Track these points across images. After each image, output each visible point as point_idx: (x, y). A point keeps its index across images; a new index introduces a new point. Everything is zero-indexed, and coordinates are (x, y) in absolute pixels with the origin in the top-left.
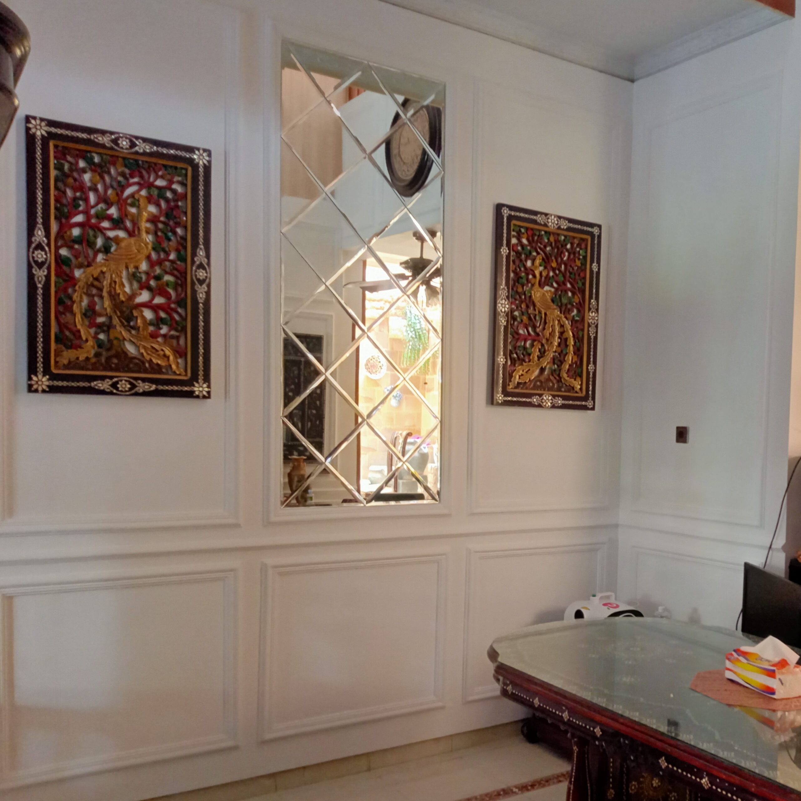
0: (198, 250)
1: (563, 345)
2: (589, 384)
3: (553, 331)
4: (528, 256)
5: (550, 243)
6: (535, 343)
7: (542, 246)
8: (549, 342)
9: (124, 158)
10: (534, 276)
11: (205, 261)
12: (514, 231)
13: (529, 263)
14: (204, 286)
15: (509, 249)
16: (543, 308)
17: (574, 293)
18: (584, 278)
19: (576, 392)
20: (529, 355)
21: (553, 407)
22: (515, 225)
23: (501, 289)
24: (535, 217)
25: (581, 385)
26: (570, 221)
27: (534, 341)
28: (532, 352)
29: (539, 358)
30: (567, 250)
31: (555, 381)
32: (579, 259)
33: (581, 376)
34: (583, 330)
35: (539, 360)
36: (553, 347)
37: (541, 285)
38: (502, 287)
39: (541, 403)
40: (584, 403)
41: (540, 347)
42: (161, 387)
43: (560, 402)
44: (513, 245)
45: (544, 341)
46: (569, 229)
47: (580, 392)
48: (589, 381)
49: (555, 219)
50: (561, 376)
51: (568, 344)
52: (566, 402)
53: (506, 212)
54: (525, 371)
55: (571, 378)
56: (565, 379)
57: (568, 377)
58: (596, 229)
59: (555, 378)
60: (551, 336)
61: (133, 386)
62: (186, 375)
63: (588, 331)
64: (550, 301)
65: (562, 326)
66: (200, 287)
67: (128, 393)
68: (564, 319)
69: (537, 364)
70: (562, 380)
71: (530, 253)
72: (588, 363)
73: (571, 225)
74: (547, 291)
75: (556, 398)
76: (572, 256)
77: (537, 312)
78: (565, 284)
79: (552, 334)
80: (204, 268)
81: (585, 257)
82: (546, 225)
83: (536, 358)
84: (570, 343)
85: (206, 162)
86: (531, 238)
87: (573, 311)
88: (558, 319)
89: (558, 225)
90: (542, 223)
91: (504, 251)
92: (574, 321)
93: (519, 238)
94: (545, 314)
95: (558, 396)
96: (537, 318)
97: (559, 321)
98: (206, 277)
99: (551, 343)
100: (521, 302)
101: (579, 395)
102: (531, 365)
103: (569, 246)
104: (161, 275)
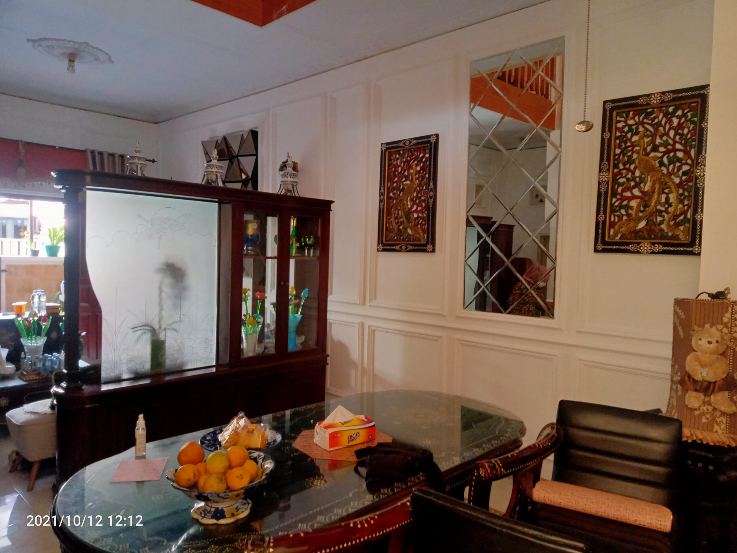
0: (430, 183)
2: (696, 231)
3: (656, 189)
6: (638, 202)
7: (649, 122)
8: (652, 199)
9: (408, 149)
11: (433, 187)
14: (432, 199)
15: (611, 133)
16: (646, 172)
19: (681, 240)
21: (653, 253)
22: (619, 113)
25: (688, 232)
26: (675, 92)
28: (634, 209)
29: (641, 212)
31: (657, 231)
35: (640, 214)
36: (655, 202)
37: (647, 153)
38: (603, 163)
39: (640, 250)
40: (688, 249)
41: (642, 204)
42: (416, 248)
43: (659, 248)
45: (647, 199)
46: (675, 100)
47: (686, 239)
48: (696, 228)
52: (667, 249)
53: (609, 106)
54: (626, 224)
55: (676, 227)
58: (708, 89)
60: (653, 194)
61: (407, 248)
62: (425, 242)
63: (696, 183)
65: (667, 183)
67: (405, 251)
69: (637, 218)
72: (695, 212)
74: (653, 157)
75: (656, 245)
79: (655, 191)
80: (432, 191)
83: (638, 213)
84: (675, 196)
85: (437, 140)
87: (681, 168)
88: (663, 177)
89: (662, 100)
90: (645, 103)
91: (606, 135)
93: (626, 121)
95: (659, 243)
97: (664, 179)
98: (433, 195)
99: (654, 199)
101: (684, 242)
104: (420, 197)
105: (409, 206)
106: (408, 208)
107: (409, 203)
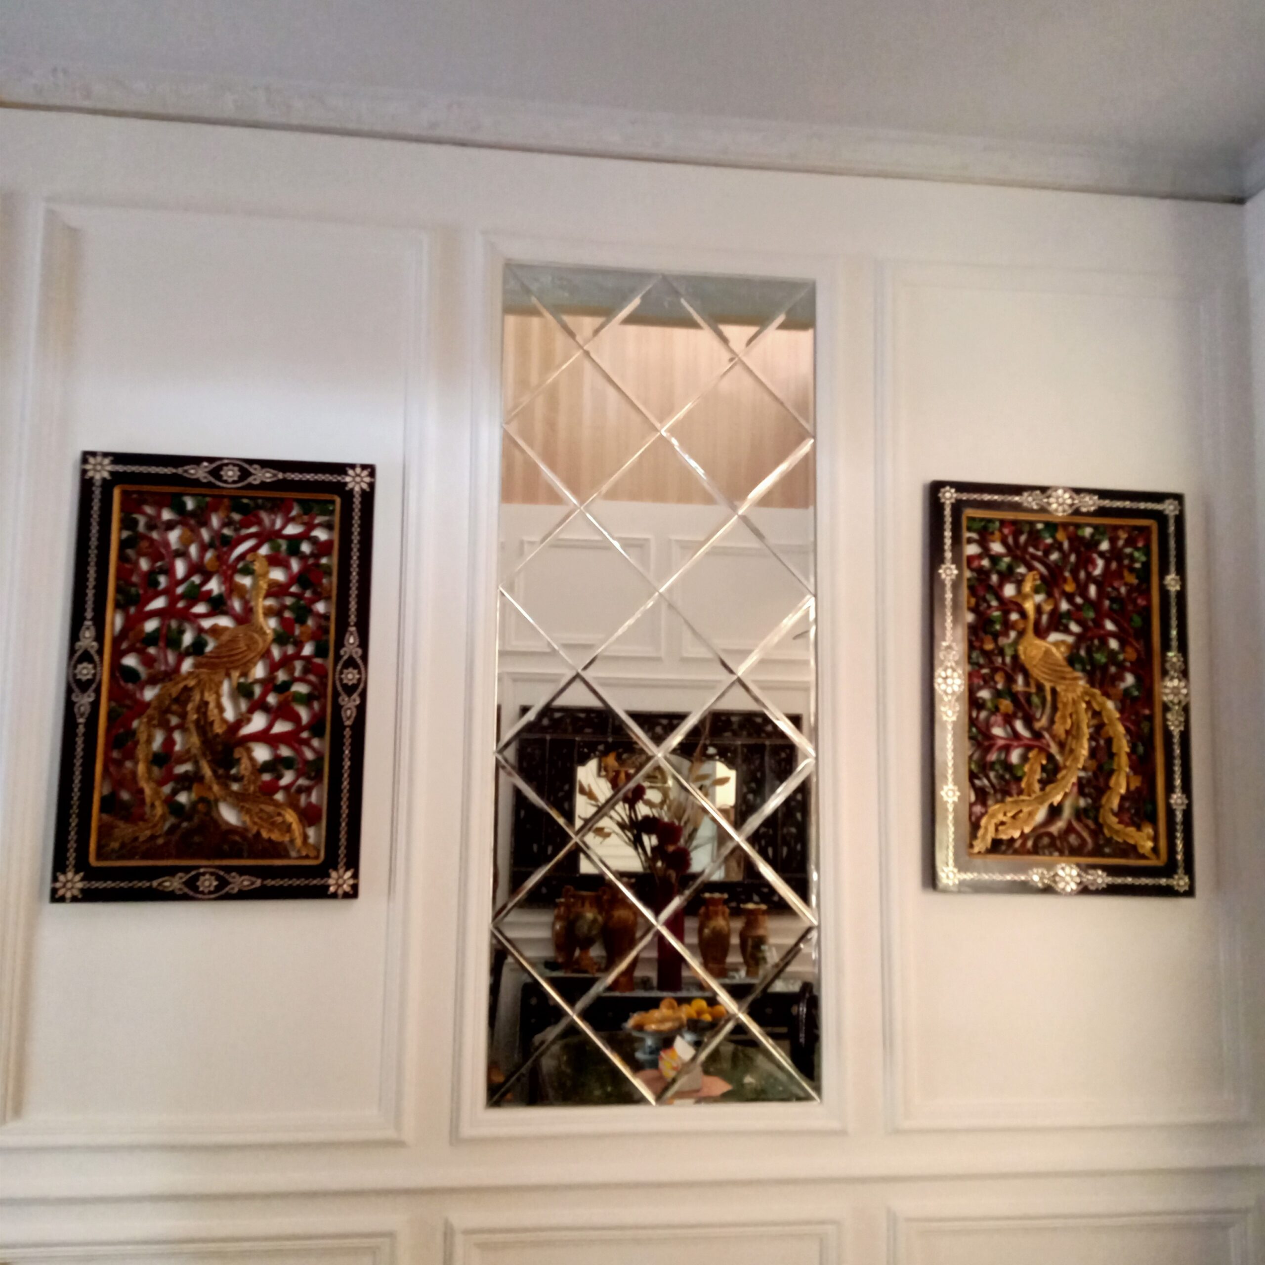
0: (347, 635)
1: (1102, 755)
2: (1175, 837)
3: (1076, 725)
4: (1007, 575)
5: (1057, 545)
6: (1031, 755)
7: (1040, 553)
8: (1067, 748)
9: (232, 498)
10: (1023, 614)
11: (357, 653)
12: (969, 529)
13: (1009, 590)
14: (355, 696)
15: (959, 567)
16: (1046, 680)
17: (1123, 643)
18: (1148, 609)
19: (1143, 857)
20: (1019, 779)
21: (1084, 890)
22: (971, 519)
23: (943, 648)
24: (1017, 499)
25: (1155, 839)
26: (1103, 494)
27: (1028, 748)
28: (1024, 773)
29: (1044, 783)
30: (1102, 555)
31: (1085, 834)
32: (1132, 570)
33: (1152, 819)
34: (1150, 718)
35: (1042, 789)
36: (1076, 760)
37: (1041, 632)
38: (944, 644)
39: (1053, 885)
40: (1163, 881)
41: (1044, 762)
42: (270, 882)
43: (1101, 878)
44: (970, 559)
45: (1054, 749)
46: (1101, 512)
47: (1153, 856)
48: (1175, 830)
49: (1067, 496)
50: (1101, 820)
51: (1114, 750)
52: (1119, 881)
53: (949, 496)
54: (1010, 814)
55: (1127, 825)
56: (1110, 828)
57: (1120, 822)
58: (1170, 504)
59: (1087, 827)
60: (1070, 738)
61: (223, 883)
62: (317, 857)
63: (1165, 720)
64: (1064, 663)
65: (1096, 714)
66: (346, 699)
67: (213, 896)
68: (1101, 698)
69: (1036, 798)
70: (1106, 831)
71: (1011, 568)
72: (1170, 789)
73: (1107, 503)
74: (1056, 644)
75: (1091, 871)
76: (1114, 565)
77: (1033, 690)
78: (1099, 624)
79: (1073, 732)
80: (356, 666)
81: (1147, 565)
82: (1043, 510)
83: (1037, 786)
84: (1120, 748)
85: (365, 486)
86: (1010, 540)
87: (1123, 679)
88: (1087, 698)
89: (1074, 507)
90: (1035, 507)
91: (948, 572)
92: (1127, 702)
93: (983, 542)
94: (1054, 691)
95: (1094, 867)
96: (1036, 700)
97: (1088, 703)
98: (359, 680)
99: (1072, 751)
100: (995, 670)
101: (1153, 862)
102: (1023, 801)
103: (1105, 546)
104: (286, 686)
105: (230, 715)
106: (224, 721)
107: (226, 702)
